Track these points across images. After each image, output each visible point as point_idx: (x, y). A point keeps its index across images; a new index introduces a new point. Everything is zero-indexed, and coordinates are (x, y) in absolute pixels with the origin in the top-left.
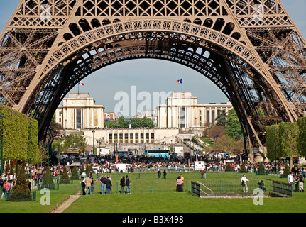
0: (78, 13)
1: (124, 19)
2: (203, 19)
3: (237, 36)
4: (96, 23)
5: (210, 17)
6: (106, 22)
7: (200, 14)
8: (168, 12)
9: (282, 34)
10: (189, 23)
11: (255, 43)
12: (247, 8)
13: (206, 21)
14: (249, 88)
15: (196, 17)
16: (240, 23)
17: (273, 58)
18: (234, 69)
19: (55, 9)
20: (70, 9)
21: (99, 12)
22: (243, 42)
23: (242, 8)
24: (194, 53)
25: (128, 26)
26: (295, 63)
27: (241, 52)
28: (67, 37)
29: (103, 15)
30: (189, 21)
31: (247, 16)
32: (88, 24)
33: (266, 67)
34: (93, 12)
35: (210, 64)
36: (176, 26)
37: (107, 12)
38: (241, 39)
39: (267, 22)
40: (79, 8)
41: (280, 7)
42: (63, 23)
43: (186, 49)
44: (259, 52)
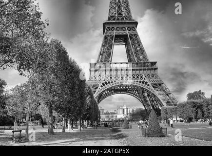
3: (148, 85)
5: (141, 80)
6: (112, 82)
7: (138, 80)
11: (153, 87)
12: (150, 78)
16: (149, 82)
22: (150, 87)
25: (118, 83)
27: (150, 90)
28: (102, 86)
30: (135, 81)
32: (107, 83)
39: (156, 81)
41: (159, 77)
42: (100, 83)
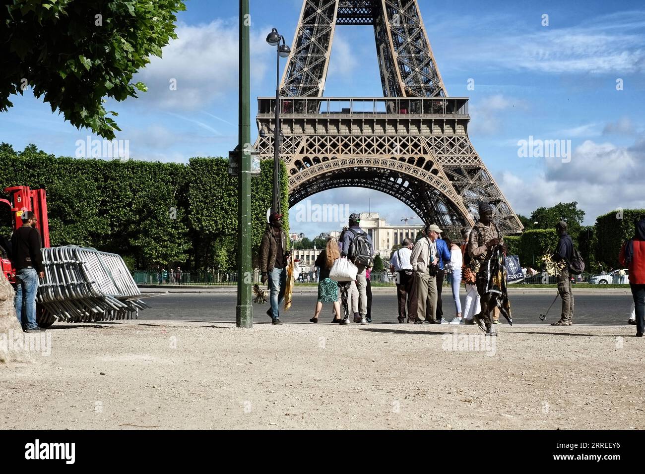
0: (302, 152)
1: (341, 157)
2: (407, 157)
4: (317, 160)
5: (413, 155)
6: (325, 159)
7: (404, 153)
8: (378, 151)
9: (473, 171)
10: (395, 161)
11: (451, 178)
12: (444, 149)
13: (409, 159)
14: (444, 214)
15: (401, 155)
16: (438, 161)
17: (466, 191)
18: (430, 198)
19: (283, 148)
20: (295, 148)
21: (319, 151)
22: (441, 177)
23: (439, 148)
24: (395, 183)
25: (344, 162)
26: (483, 195)
27: (439, 186)
29: (323, 153)
30: (395, 159)
31: (444, 155)
32: (310, 160)
33: (460, 197)
34: (315, 151)
35: (409, 193)
36: (385, 163)
37: (326, 151)
38: (439, 175)
39: (461, 161)
40: (303, 147)
41: (471, 148)
42: (290, 160)
43: (387, 178)
44: (454, 185)
